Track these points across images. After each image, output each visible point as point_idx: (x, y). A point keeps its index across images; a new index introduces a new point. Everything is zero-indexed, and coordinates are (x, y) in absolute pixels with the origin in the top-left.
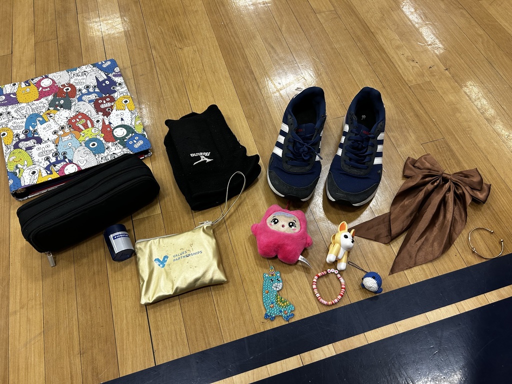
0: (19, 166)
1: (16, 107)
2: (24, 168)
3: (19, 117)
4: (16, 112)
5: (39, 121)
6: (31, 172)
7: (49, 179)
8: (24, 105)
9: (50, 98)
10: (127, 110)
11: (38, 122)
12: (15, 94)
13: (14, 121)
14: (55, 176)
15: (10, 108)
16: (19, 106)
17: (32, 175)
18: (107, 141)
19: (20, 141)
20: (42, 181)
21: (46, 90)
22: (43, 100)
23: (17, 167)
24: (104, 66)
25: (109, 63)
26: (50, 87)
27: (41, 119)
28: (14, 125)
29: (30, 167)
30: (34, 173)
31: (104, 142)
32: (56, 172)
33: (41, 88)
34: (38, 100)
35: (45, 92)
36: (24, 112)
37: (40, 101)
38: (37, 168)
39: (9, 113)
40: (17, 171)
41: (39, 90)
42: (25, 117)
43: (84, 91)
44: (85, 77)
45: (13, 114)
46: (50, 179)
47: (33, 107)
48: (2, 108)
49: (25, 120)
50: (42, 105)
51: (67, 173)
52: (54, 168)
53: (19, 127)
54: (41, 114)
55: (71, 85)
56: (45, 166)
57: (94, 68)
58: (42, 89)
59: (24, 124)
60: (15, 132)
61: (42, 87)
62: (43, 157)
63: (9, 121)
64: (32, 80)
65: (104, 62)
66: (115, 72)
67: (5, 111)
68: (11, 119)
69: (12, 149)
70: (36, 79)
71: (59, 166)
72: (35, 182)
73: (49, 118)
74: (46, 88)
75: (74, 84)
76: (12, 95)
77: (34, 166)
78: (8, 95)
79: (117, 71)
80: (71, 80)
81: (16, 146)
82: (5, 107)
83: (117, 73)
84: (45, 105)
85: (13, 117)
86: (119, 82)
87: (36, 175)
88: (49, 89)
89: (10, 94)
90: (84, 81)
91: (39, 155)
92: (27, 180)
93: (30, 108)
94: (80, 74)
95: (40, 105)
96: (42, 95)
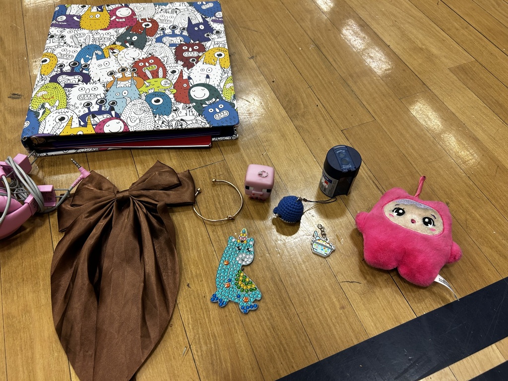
0: (47, 106)
1: (74, 32)
2: (52, 110)
3: (73, 44)
4: (72, 37)
5: (97, 54)
6: (59, 117)
7: (78, 133)
8: (86, 31)
9: (122, 30)
10: (218, 66)
11: (94, 56)
12: (79, 17)
13: (65, 47)
14: (90, 130)
15: (67, 32)
16: (79, 32)
17: (58, 121)
18: (178, 100)
19: (62, 73)
20: (69, 134)
21: (121, 20)
22: (112, 31)
23: (43, 106)
24: (204, 7)
25: (211, 5)
26: (126, 18)
27: (100, 53)
28: (62, 52)
29: (60, 111)
30: (62, 119)
31: (173, 100)
32: (93, 125)
33: (114, 17)
34: (105, 29)
35: (118, 22)
36: (82, 40)
37: (108, 31)
38: (69, 114)
39: (62, 37)
40: (41, 112)
41: (112, 19)
42: (81, 46)
43: (168, 31)
44: (175, 15)
45: (68, 39)
46: (81, 133)
47: (95, 37)
48: (57, 29)
49: (79, 49)
50: (109, 36)
51: (107, 130)
52: (92, 119)
53: (67, 56)
54: (102, 48)
55: (153, 21)
56: (81, 114)
57: (190, 8)
58: (115, 19)
59: (75, 55)
60: (61, 61)
61: (116, 16)
62: (83, 102)
63: (59, 46)
64: (108, 6)
65: (204, 3)
66: (215, 17)
67: (58, 34)
68: (62, 44)
69: (47, 81)
70: (112, 6)
71: (99, 118)
72: (58, 132)
73: (111, 54)
74: (121, 18)
75: (158, 21)
76: (75, 18)
77: (66, 110)
78: (70, 17)
79: (218, 16)
80: (156, 15)
81: (54, 79)
82: (61, 29)
83: (219, 18)
84: (112, 37)
85: (65, 43)
86: (217, 29)
87: (64, 123)
88: (124, 20)
89: (74, 16)
90: (172, 20)
91: (79, 98)
92: (49, 126)
93: (91, 36)
94: (170, 11)
95: (105, 36)
96: (113, 25)
